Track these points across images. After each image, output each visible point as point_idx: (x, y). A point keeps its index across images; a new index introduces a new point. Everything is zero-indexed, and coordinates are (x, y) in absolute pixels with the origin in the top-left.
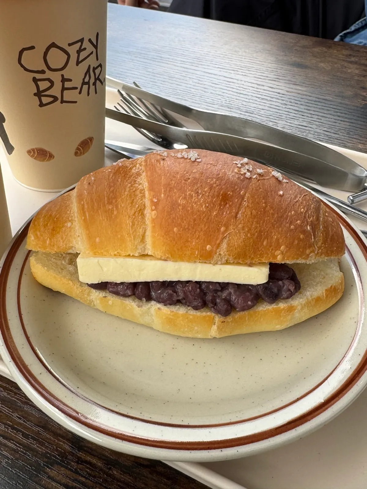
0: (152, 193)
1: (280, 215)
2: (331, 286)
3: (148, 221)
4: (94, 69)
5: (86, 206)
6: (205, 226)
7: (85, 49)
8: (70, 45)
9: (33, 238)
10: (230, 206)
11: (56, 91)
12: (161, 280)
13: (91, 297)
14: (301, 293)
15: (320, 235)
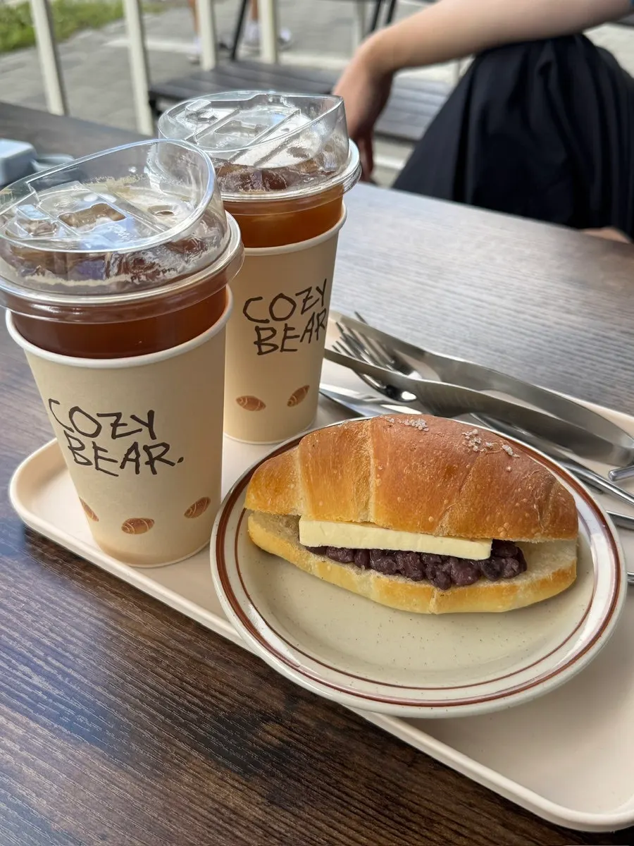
0: (377, 461)
1: (505, 491)
2: (559, 570)
3: (372, 490)
4: (319, 315)
5: (311, 469)
6: (428, 498)
7: (312, 297)
8: (297, 295)
9: (253, 498)
10: (455, 479)
11: (277, 340)
12: (382, 549)
13: (309, 561)
14: (526, 574)
15: (548, 516)
